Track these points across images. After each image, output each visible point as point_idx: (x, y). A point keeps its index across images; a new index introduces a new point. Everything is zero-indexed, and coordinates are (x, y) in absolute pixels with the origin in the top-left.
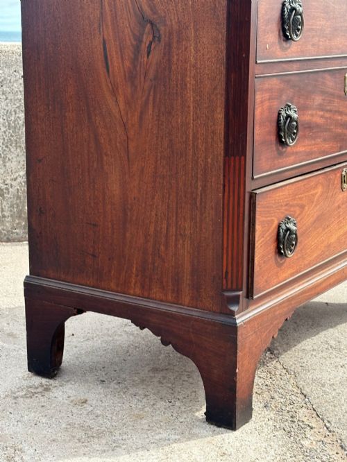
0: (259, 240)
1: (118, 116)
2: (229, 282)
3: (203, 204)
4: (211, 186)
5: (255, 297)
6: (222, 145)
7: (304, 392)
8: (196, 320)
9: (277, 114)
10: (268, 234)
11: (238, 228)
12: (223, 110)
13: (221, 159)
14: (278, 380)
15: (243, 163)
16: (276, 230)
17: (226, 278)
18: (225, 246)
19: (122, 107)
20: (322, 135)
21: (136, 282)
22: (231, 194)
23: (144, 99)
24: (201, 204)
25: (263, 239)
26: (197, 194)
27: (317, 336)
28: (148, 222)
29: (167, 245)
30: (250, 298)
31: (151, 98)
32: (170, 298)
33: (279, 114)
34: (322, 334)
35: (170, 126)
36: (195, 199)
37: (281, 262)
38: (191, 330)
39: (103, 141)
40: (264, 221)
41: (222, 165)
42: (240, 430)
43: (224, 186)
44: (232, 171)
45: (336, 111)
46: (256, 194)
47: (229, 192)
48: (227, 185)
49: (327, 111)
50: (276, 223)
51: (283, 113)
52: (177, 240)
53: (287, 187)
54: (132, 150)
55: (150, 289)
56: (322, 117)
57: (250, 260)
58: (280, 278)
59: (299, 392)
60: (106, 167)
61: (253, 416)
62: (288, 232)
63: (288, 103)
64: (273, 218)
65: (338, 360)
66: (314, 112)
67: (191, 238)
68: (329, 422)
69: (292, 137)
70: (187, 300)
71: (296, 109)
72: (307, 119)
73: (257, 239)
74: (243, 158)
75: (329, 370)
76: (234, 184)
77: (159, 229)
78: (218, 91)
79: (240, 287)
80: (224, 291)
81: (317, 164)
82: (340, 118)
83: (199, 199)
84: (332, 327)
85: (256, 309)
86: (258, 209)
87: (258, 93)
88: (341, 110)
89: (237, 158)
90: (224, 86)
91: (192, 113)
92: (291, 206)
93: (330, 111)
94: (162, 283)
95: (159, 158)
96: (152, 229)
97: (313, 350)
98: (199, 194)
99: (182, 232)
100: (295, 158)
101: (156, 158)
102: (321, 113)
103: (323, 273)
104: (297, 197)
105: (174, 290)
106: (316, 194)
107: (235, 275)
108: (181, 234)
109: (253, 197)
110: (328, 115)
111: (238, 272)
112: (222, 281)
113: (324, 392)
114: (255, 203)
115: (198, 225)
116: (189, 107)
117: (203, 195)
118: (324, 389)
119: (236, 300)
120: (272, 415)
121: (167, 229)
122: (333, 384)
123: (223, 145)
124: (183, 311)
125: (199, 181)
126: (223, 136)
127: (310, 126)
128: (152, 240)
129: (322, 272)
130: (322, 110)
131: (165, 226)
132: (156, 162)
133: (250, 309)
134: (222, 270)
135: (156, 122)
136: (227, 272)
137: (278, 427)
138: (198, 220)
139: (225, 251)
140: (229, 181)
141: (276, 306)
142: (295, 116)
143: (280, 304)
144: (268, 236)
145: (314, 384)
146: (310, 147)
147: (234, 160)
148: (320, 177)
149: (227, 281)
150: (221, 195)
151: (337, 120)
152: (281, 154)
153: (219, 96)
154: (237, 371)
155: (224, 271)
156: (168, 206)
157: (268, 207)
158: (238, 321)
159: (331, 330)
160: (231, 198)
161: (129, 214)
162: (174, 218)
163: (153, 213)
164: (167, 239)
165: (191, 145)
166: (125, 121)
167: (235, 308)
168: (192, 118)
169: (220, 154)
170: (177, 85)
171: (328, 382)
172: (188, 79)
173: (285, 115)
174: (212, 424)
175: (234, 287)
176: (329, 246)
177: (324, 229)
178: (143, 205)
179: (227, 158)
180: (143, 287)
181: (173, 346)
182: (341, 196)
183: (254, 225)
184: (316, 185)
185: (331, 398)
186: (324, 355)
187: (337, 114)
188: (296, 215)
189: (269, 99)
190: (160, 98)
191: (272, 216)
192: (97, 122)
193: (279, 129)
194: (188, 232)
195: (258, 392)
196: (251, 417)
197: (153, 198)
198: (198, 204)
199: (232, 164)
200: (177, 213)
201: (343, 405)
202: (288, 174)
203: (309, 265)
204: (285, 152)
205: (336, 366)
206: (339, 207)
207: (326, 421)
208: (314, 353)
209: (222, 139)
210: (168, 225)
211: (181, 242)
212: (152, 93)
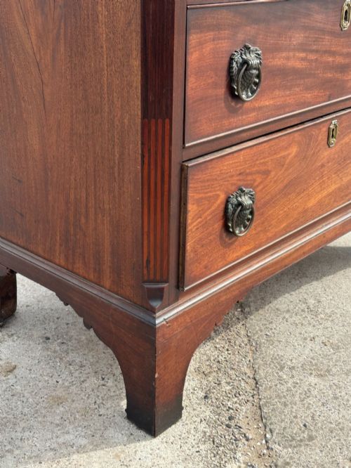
0: (192, 223)
1: (31, 53)
2: (152, 272)
3: (121, 176)
4: (129, 155)
5: (186, 289)
6: (138, 103)
7: (257, 377)
8: (115, 310)
9: (228, 59)
10: (208, 212)
11: (162, 210)
12: (139, 55)
13: (139, 121)
14: (234, 354)
15: (167, 127)
16: (223, 206)
17: (147, 267)
18: (146, 230)
19: (34, 42)
20: (302, 82)
21: (60, 253)
22: (152, 167)
23: (55, 31)
24: (119, 175)
25: (200, 220)
26: (115, 163)
27: (297, 292)
28: (68, 186)
29: (87, 217)
30: (181, 289)
31: (62, 31)
32: (92, 277)
33: (231, 59)
34: (304, 288)
35: (84, 72)
36: (113, 168)
37: (230, 241)
38: (111, 319)
39: (19, 83)
40: (202, 198)
41: (139, 128)
42: (162, 436)
43: (143, 156)
44: (153, 138)
45: (325, 52)
46: (187, 166)
47: (149, 165)
48: (146, 155)
49: (312, 51)
50: (222, 197)
51: (238, 58)
52: (96, 214)
53: (242, 152)
54: (48, 98)
55: (74, 263)
56: (303, 59)
57: (181, 245)
58: (230, 259)
59: (251, 376)
60: (25, 116)
61: (183, 415)
62: (240, 208)
63: (247, 44)
64: (218, 193)
65: (310, 329)
66: (291, 54)
67: (110, 214)
68: (271, 431)
69: (251, 88)
70: (108, 283)
71: (260, 52)
72: (279, 63)
73: (189, 221)
74: (167, 121)
75: (296, 344)
76: (156, 154)
77: (79, 197)
78: (133, 27)
79: (165, 278)
80: (144, 282)
81: (292, 119)
82: (331, 59)
83: (116, 169)
84: (317, 279)
85: (190, 300)
86: (190, 185)
87: (192, 31)
88: (333, 49)
89: (160, 121)
90: (139, 22)
91: (105, 57)
92: (247, 174)
93: (317, 51)
94: (84, 257)
95: (74, 111)
96: (72, 197)
97: (288, 311)
98: (117, 162)
99: (101, 205)
100: (258, 115)
101: (72, 111)
102: (302, 55)
103: (295, 242)
104: (258, 162)
105: (95, 269)
106: (289, 154)
107: (159, 263)
108: (100, 208)
109: (183, 170)
110: (312, 57)
111: (162, 261)
112: (143, 271)
113: (280, 378)
114: (186, 178)
115: (117, 200)
116: (102, 47)
117: (121, 164)
118: (280, 373)
119: (158, 295)
120: (208, 413)
121: (87, 198)
122: (293, 367)
123: (140, 103)
124: (103, 296)
125: (116, 147)
126: (140, 91)
127: (283, 72)
128: (72, 208)
129: (294, 240)
130: (304, 51)
131: (84, 195)
132: (72, 116)
133: (180, 302)
134: (143, 257)
135: (69, 64)
136: (148, 261)
137: (208, 434)
138: (117, 193)
139: (145, 237)
140: (149, 150)
141: (222, 291)
142: (254, 61)
143: (228, 288)
144: (208, 215)
145: (272, 366)
146: (283, 99)
147: (156, 123)
148: (296, 135)
149: (148, 271)
150: (139, 167)
151: (328, 62)
152: (233, 112)
153: (134, 34)
154: (156, 376)
155: (145, 259)
156: (86, 172)
157: (208, 180)
158: (157, 322)
159: (315, 283)
160: (153, 173)
161: (49, 174)
162: (93, 187)
163: (72, 177)
164: (86, 211)
165: (106, 99)
166: (38, 60)
167: (156, 304)
168: (105, 64)
169: (138, 115)
170: (88, 15)
171: (289, 363)
172: (100, 9)
173: (241, 60)
174: (133, 423)
175: (158, 278)
176: (305, 211)
177: (299, 194)
178: (63, 167)
179: (146, 120)
180: (67, 259)
181: (95, 331)
182: (326, 153)
183: (185, 204)
184: (290, 144)
185: (285, 389)
186: (297, 319)
187: (326, 55)
188: (256, 184)
189: (214, 40)
190: (71, 33)
191: (215, 191)
192: (13, 58)
193: (231, 79)
194: (107, 206)
195: (206, 372)
196: (181, 417)
197: (71, 160)
198: (116, 174)
199: (153, 129)
200: (95, 181)
201: (295, 404)
202: (244, 135)
203: (275, 237)
204: (241, 108)
205: (305, 339)
206: (323, 166)
207: (268, 429)
208: (287, 316)
209: (139, 95)
210: (87, 195)
211: (100, 216)
212: (62, 24)
